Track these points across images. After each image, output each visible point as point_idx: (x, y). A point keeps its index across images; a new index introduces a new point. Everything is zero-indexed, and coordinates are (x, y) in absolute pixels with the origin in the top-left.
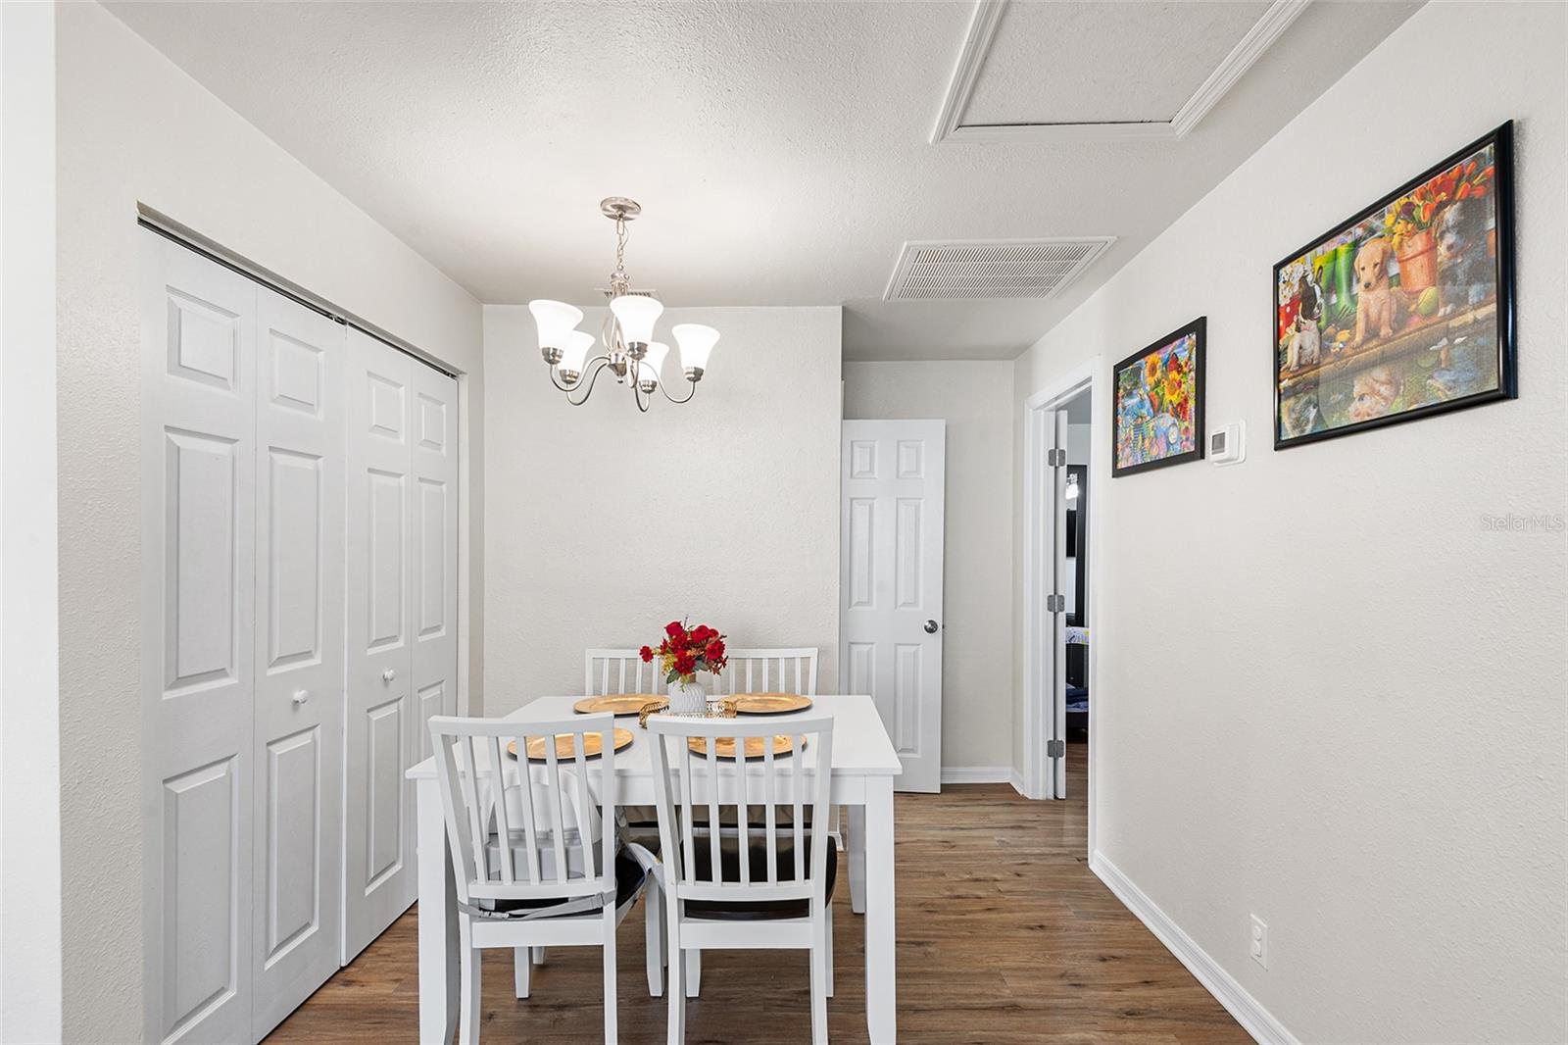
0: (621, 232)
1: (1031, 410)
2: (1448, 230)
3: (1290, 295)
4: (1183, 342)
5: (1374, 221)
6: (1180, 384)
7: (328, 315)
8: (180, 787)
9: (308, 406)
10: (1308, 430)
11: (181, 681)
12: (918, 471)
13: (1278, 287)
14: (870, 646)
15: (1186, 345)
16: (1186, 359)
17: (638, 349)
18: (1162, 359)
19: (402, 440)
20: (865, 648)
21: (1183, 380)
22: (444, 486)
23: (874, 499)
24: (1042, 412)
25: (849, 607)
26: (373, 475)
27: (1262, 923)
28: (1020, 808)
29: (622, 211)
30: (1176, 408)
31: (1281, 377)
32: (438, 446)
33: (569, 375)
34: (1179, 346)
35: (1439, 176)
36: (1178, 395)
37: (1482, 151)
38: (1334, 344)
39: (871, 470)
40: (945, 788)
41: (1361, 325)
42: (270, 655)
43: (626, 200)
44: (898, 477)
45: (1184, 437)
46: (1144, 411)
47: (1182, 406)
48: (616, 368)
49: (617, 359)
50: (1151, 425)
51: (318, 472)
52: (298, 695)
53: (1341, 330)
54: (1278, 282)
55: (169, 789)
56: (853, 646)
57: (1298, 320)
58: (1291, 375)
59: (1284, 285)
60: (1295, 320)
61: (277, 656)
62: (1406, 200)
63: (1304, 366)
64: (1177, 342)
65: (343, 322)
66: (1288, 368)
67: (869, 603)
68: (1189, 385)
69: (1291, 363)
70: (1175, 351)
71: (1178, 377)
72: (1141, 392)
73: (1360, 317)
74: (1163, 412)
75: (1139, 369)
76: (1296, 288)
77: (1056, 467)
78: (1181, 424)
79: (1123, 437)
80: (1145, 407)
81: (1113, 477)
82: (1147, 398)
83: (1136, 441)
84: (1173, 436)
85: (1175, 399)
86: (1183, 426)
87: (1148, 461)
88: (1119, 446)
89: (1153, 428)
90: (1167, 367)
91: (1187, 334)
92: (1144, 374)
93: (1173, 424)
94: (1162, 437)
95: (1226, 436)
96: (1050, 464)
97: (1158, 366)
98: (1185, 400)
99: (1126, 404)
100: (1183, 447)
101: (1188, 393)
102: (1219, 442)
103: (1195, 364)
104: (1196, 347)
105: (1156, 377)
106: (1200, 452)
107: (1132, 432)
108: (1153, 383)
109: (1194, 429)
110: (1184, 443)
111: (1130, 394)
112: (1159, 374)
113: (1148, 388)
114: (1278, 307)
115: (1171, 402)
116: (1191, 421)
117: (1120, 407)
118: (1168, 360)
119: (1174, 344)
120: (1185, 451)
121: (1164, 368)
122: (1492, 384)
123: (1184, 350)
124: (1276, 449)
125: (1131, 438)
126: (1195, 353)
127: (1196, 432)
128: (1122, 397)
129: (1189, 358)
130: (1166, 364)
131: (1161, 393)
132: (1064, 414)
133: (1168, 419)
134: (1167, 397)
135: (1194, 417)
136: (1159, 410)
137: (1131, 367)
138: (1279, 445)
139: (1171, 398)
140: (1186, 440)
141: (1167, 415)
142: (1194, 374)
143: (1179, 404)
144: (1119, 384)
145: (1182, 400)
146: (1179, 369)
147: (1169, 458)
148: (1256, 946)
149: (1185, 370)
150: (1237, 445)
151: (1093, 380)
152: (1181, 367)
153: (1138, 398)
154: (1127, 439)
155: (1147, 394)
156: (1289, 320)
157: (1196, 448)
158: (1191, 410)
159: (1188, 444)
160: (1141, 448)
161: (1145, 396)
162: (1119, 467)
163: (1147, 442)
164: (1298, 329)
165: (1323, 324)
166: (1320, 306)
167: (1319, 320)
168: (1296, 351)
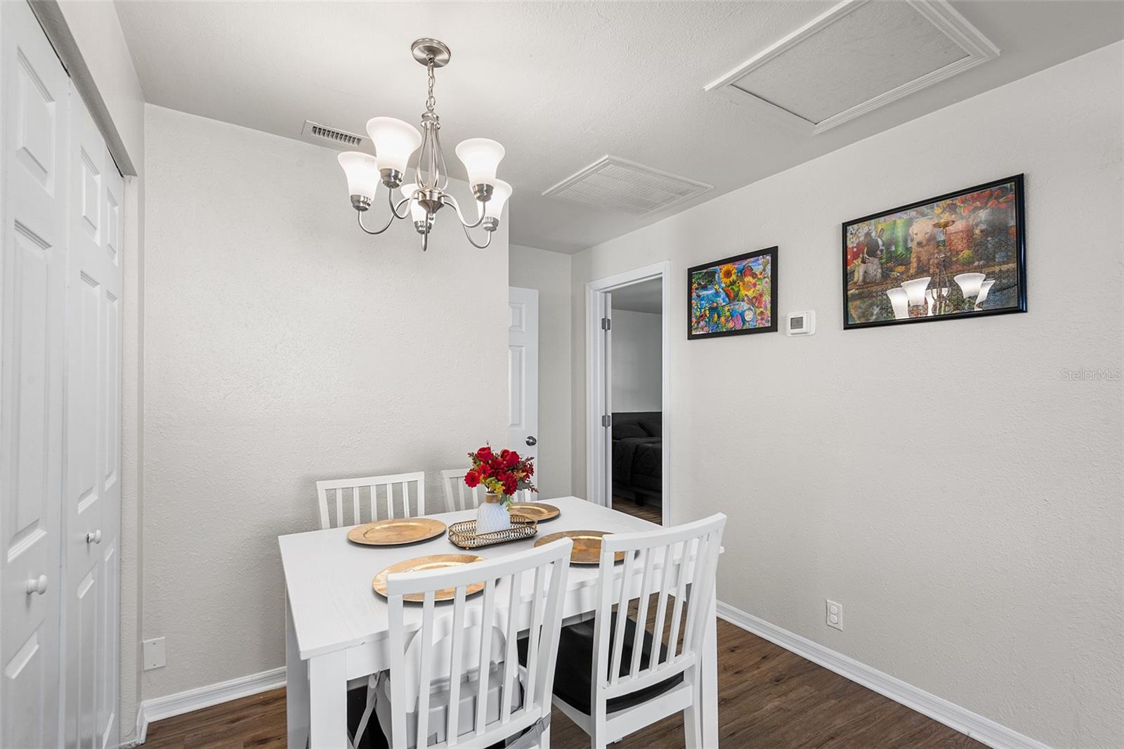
1: (592, 291)
2: (981, 222)
3: (857, 242)
4: (758, 260)
5: (925, 210)
6: (755, 285)
10: (873, 319)
12: (520, 326)
13: (846, 236)
15: (760, 261)
16: (761, 270)
17: (486, 191)
18: (737, 269)
19: (98, 240)
21: (758, 283)
22: (116, 302)
24: (598, 292)
27: (835, 603)
29: (431, 55)
30: (752, 299)
31: (849, 288)
33: (364, 202)
34: (753, 262)
35: (976, 193)
36: (754, 291)
37: (1006, 185)
38: (893, 273)
41: (914, 265)
45: (759, 318)
46: (720, 300)
47: (757, 299)
48: (427, 204)
49: (431, 196)
50: (726, 309)
53: (898, 265)
54: (846, 233)
57: (863, 257)
58: (857, 287)
59: (851, 236)
60: (861, 256)
62: (951, 202)
63: (868, 283)
64: (752, 259)
65: (67, 72)
66: (855, 283)
68: (765, 285)
69: (858, 280)
70: (750, 265)
71: (753, 281)
72: (717, 287)
73: (914, 260)
74: (738, 301)
75: (714, 273)
76: (862, 239)
77: (606, 330)
78: (757, 309)
79: (698, 314)
80: (720, 297)
81: (688, 339)
82: (722, 291)
83: (711, 316)
84: (749, 316)
85: (750, 293)
86: (758, 311)
87: (724, 330)
88: (694, 320)
89: (728, 310)
90: (741, 274)
91: (762, 255)
92: (719, 276)
93: (749, 309)
94: (737, 316)
95: (804, 319)
96: (603, 328)
97: (733, 272)
98: (761, 295)
99: (700, 294)
100: (759, 324)
101: (763, 290)
102: (797, 323)
103: (770, 274)
104: (770, 264)
105: (731, 279)
106: (773, 328)
107: (707, 312)
108: (728, 283)
109: (769, 313)
110: (759, 321)
111: (705, 288)
112: (734, 277)
113: (723, 285)
114: (846, 247)
115: (746, 295)
116: (766, 308)
117: (694, 295)
118: (743, 269)
119: (749, 260)
120: (761, 326)
121: (739, 274)
122: (1013, 304)
123: (759, 265)
124: (845, 329)
125: (706, 316)
126: (770, 267)
127: (770, 315)
128: (697, 289)
129: (764, 270)
130: (741, 272)
131: (736, 289)
132: (609, 296)
133: (745, 306)
134: (743, 292)
135: (769, 306)
136: (734, 299)
137: (705, 271)
138: (848, 326)
139: (747, 293)
140: (762, 319)
141: (742, 303)
142: (768, 280)
143: (755, 297)
144: (693, 280)
145: (757, 295)
146: (754, 275)
147: (746, 330)
148: (834, 618)
149: (759, 277)
150: (809, 325)
151: (663, 275)
152: (756, 275)
153: (713, 291)
154: (702, 316)
155: (722, 289)
156: (856, 256)
157: (770, 325)
158: (765, 301)
159: (764, 322)
160: (716, 322)
161: (721, 290)
162: (694, 333)
163: (723, 319)
164: (864, 262)
165: (884, 261)
166: (882, 251)
167: (881, 258)
168: (861, 274)
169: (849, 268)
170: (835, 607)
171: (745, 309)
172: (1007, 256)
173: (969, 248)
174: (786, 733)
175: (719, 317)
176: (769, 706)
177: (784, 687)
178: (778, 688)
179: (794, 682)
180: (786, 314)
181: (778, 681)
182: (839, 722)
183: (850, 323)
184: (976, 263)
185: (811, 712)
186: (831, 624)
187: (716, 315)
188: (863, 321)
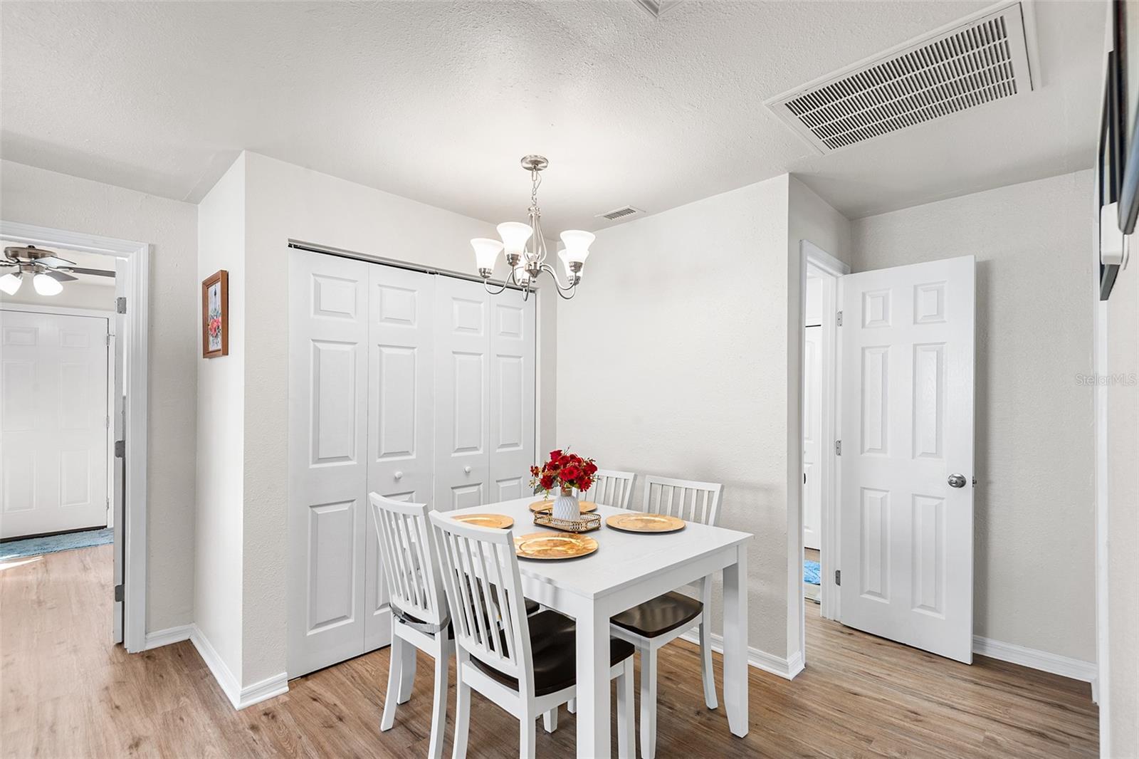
0: (534, 178)
7: (425, 272)
8: (319, 511)
9: (408, 322)
11: (320, 460)
14: (885, 493)
19: (482, 334)
20: (879, 495)
22: (522, 359)
23: (888, 346)
25: (862, 452)
26: (456, 356)
28: (1070, 715)
29: (535, 165)
32: (517, 335)
39: (885, 318)
40: (979, 661)
42: (379, 451)
43: (536, 156)
44: (915, 322)
49: (535, 266)
51: (414, 356)
52: (397, 474)
55: (315, 513)
56: (866, 491)
61: (383, 452)
65: (433, 274)
67: (883, 449)
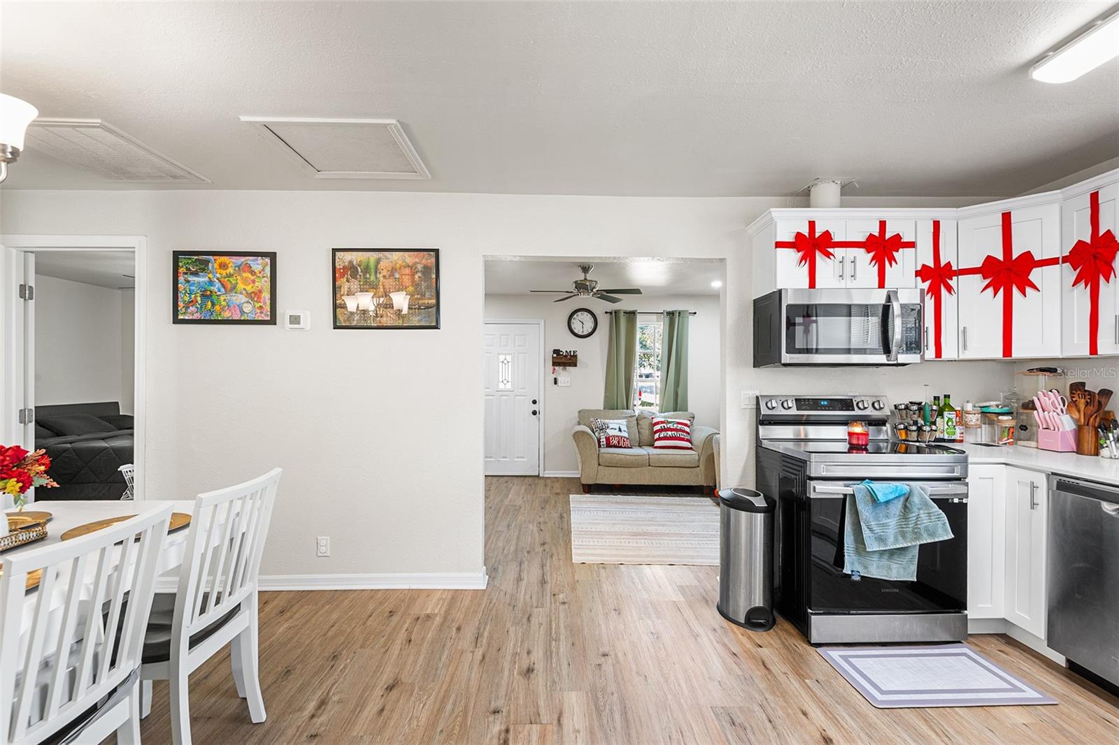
2: (418, 271)
3: (342, 265)
4: (257, 260)
6: (254, 282)
13: (335, 259)
15: (259, 262)
16: (260, 269)
18: (234, 263)
21: (257, 280)
27: (324, 538)
30: (250, 294)
31: (337, 298)
34: (251, 260)
35: (416, 253)
36: (252, 287)
37: (429, 252)
45: (258, 311)
46: (214, 289)
47: (255, 294)
50: (222, 298)
54: (335, 257)
57: (348, 277)
59: (339, 260)
60: (346, 276)
62: (403, 254)
64: (251, 258)
66: (342, 295)
68: (264, 284)
69: (344, 294)
70: (248, 262)
71: (253, 278)
72: (211, 276)
74: (236, 293)
75: (207, 262)
76: (346, 263)
77: (25, 300)
78: (256, 303)
79: (187, 299)
80: (215, 286)
81: (173, 323)
82: (217, 281)
83: (203, 304)
84: (247, 308)
85: (249, 288)
86: (258, 305)
87: (220, 318)
88: (181, 304)
89: (224, 300)
90: (239, 269)
91: (262, 256)
92: (213, 266)
93: (247, 302)
94: (235, 307)
95: (302, 317)
96: (21, 297)
97: (230, 265)
98: (260, 291)
99: (190, 279)
100: (258, 316)
101: (261, 287)
102: (295, 320)
103: (269, 275)
104: (269, 266)
105: (228, 271)
106: (272, 321)
107: (199, 299)
108: (224, 274)
109: (268, 308)
110: (259, 314)
111: (195, 274)
112: (230, 270)
113: (218, 276)
114: (335, 267)
115: (245, 289)
116: (265, 304)
117: (181, 279)
118: (241, 265)
119: (247, 258)
120: (260, 319)
121: (237, 269)
122: (434, 324)
123: (258, 264)
124: (334, 328)
125: (197, 302)
126: (269, 269)
127: (269, 310)
128: (186, 274)
129: (263, 270)
130: (239, 267)
131: (234, 282)
132: (32, 258)
133: (242, 299)
134: (240, 286)
135: (268, 302)
136: (231, 291)
137: (196, 257)
138: (336, 327)
139: (245, 287)
140: (262, 313)
141: (240, 296)
142: (268, 280)
143: (254, 292)
144: (180, 264)
145: (256, 291)
146: (253, 273)
147: (244, 320)
148: (323, 549)
149: (258, 275)
150: (306, 322)
151: (136, 250)
152: (255, 273)
153: (206, 279)
154: (192, 301)
155: (217, 279)
156: (342, 276)
157: (269, 319)
158: (264, 297)
159: (263, 315)
160: (210, 310)
161: (215, 280)
162: (180, 317)
163: (217, 308)
164: (348, 281)
165: (361, 283)
166: (360, 276)
167: (360, 281)
168: (346, 289)
169: (337, 283)
170: (324, 540)
171: (243, 301)
172: (431, 295)
173: (412, 286)
174: (300, 638)
175: (213, 305)
176: (282, 629)
177: (289, 614)
178: (284, 616)
179: (295, 608)
180: (283, 310)
181: (282, 612)
182: (335, 616)
183: (338, 324)
184: (416, 296)
185: (314, 619)
186: (321, 555)
187: (209, 303)
188: (347, 324)
